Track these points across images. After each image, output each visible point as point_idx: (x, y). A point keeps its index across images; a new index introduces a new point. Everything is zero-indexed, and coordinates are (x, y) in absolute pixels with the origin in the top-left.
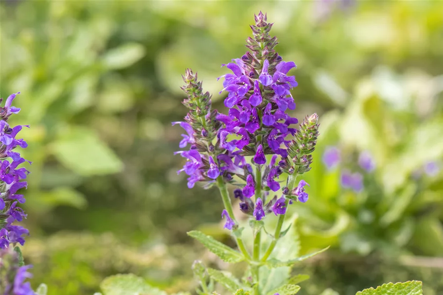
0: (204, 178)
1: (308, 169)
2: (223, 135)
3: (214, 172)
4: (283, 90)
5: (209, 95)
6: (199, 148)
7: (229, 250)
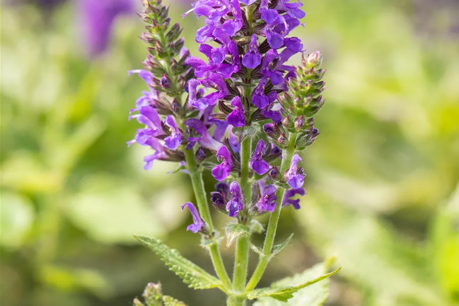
0: (166, 157)
1: (309, 142)
2: (191, 85)
3: (174, 141)
4: (275, 16)
5: (179, 28)
6: (159, 107)
7: (200, 271)
